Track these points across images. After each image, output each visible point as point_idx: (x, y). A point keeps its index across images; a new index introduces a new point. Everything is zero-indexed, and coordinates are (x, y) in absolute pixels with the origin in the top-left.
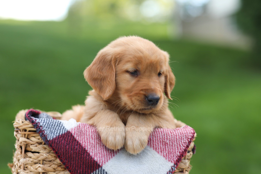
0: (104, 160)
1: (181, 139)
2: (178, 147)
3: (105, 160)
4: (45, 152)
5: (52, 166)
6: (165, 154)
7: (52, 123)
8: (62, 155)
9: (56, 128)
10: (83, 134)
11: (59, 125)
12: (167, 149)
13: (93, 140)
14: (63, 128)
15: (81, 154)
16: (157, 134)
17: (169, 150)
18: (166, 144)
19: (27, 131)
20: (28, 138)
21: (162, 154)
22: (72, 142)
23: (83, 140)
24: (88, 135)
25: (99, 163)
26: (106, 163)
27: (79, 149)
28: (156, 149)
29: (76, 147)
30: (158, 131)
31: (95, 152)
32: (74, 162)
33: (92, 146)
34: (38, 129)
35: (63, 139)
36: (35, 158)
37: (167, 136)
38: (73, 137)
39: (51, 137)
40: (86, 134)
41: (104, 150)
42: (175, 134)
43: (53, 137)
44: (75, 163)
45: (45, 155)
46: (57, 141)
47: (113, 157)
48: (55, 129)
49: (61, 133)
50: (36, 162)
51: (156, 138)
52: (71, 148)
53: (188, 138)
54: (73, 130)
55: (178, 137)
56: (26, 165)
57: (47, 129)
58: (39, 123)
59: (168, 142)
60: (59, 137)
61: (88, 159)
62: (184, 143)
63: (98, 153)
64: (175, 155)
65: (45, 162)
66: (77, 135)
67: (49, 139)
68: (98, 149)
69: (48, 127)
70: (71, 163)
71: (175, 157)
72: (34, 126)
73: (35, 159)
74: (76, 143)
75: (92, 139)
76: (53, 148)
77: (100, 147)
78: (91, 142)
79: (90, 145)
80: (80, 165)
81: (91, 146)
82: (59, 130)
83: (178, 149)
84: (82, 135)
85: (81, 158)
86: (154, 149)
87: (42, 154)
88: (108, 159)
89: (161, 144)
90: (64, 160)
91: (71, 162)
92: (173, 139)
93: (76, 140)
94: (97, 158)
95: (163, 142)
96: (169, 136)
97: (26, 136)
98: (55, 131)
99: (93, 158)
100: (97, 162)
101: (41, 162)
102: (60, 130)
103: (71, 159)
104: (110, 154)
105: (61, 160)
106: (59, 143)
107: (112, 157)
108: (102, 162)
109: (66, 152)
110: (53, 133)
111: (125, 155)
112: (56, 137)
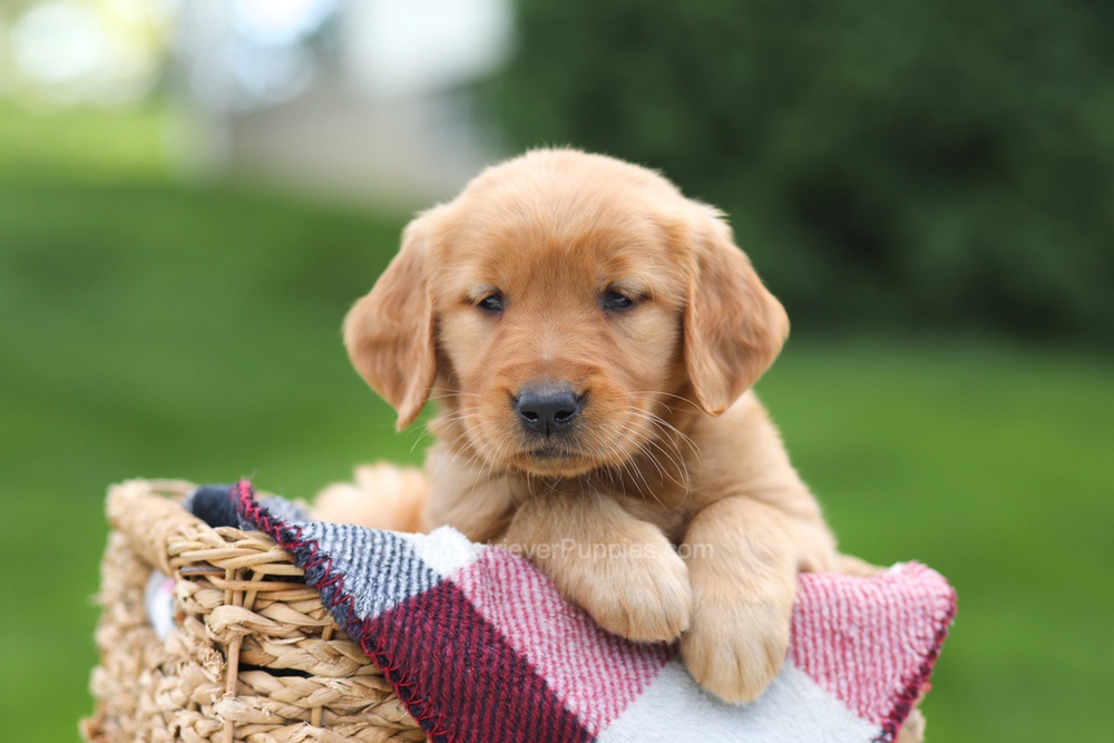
0: (603, 712)
1: (907, 622)
2: (893, 657)
3: (607, 709)
4: (336, 671)
5: (361, 734)
6: (844, 684)
7: (369, 546)
8: (423, 686)
9: (390, 566)
10: (505, 597)
11: (398, 554)
12: (851, 664)
13: (552, 622)
14: (420, 568)
15: (510, 684)
16: (809, 599)
17: (861, 668)
18: (846, 641)
19: (257, 577)
20: (255, 610)
21: (833, 686)
22: (469, 629)
23: (512, 622)
24: (526, 598)
25: (587, 721)
26: (613, 722)
27: (504, 661)
28: (807, 664)
29: (487, 651)
30: (813, 587)
31: (565, 672)
32: (475, 717)
33: (550, 647)
34: (314, 569)
35: (427, 615)
36: (289, 699)
37: (849, 611)
38: (471, 607)
39: (372, 604)
40: (520, 596)
41: (598, 666)
42: (882, 602)
43: (383, 605)
44: (480, 720)
45: (333, 684)
46: (404, 625)
47: (636, 695)
48: (385, 570)
49: (415, 587)
50: (291, 717)
51: (807, 618)
52: (464, 656)
53: (934, 619)
54: (467, 575)
55: (893, 614)
56: (242, 727)
57: (353, 570)
58: (315, 542)
59: (854, 633)
60: (411, 605)
61: (540, 707)
62: (918, 638)
63: (577, 679)
64: (884, 688)
65: (329, 715)
66: (483, 598)
67: (362, 616)
68: (573, 661)
69: (356, 562)
70: (459, 723)
71: (884, 698)
72: (293, 555)
73: (289, 704)
74: (486, 635)
75: (548, 617)
76: (382, 653)
77: (581, 652)
78: (544, 630)
79: (541, 643)
80: (503, 729)
81: (546, 648)
82: (404, 577)
83: (894, 666)
84: (501, 598)
85: (509, 701)
86: (797, 664)
87: (323, 681)
88: (620, 703)
89: (828, 642)
90: (430, 706)
91: (461, 715)
92: (874, 621)
93: (481, 621)
94: (577, 699)
95: (834, 633)
96: (859, 609)
97: (250, 599)
98: (387, 581)
99: (561, 699)
100: (575, 717)
101: (316, 715)
102: (408, 574)
103: (462, 705)
104: (626, 683)
105: (413, 709)
106: (411, 635)
107: (633, 699)
108: (599, 716)
109: (441, 671)
110: (381, 589)
111: (680, 689)
112: (397, 608)
